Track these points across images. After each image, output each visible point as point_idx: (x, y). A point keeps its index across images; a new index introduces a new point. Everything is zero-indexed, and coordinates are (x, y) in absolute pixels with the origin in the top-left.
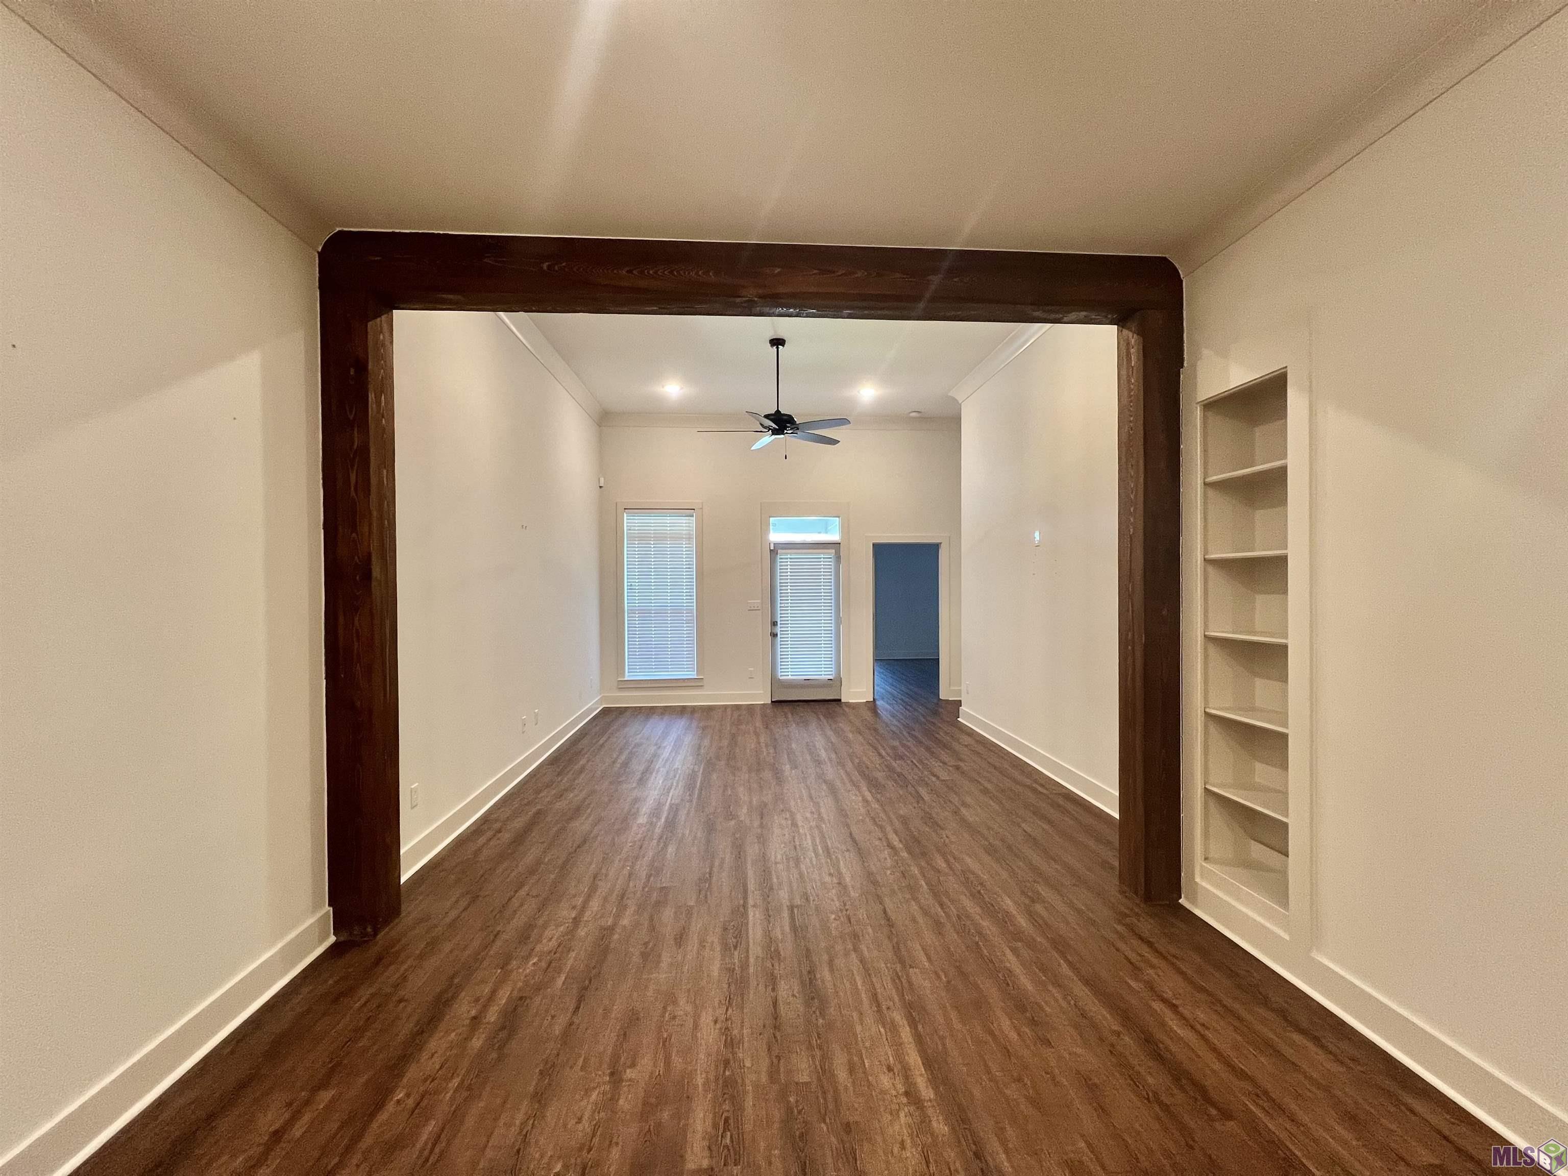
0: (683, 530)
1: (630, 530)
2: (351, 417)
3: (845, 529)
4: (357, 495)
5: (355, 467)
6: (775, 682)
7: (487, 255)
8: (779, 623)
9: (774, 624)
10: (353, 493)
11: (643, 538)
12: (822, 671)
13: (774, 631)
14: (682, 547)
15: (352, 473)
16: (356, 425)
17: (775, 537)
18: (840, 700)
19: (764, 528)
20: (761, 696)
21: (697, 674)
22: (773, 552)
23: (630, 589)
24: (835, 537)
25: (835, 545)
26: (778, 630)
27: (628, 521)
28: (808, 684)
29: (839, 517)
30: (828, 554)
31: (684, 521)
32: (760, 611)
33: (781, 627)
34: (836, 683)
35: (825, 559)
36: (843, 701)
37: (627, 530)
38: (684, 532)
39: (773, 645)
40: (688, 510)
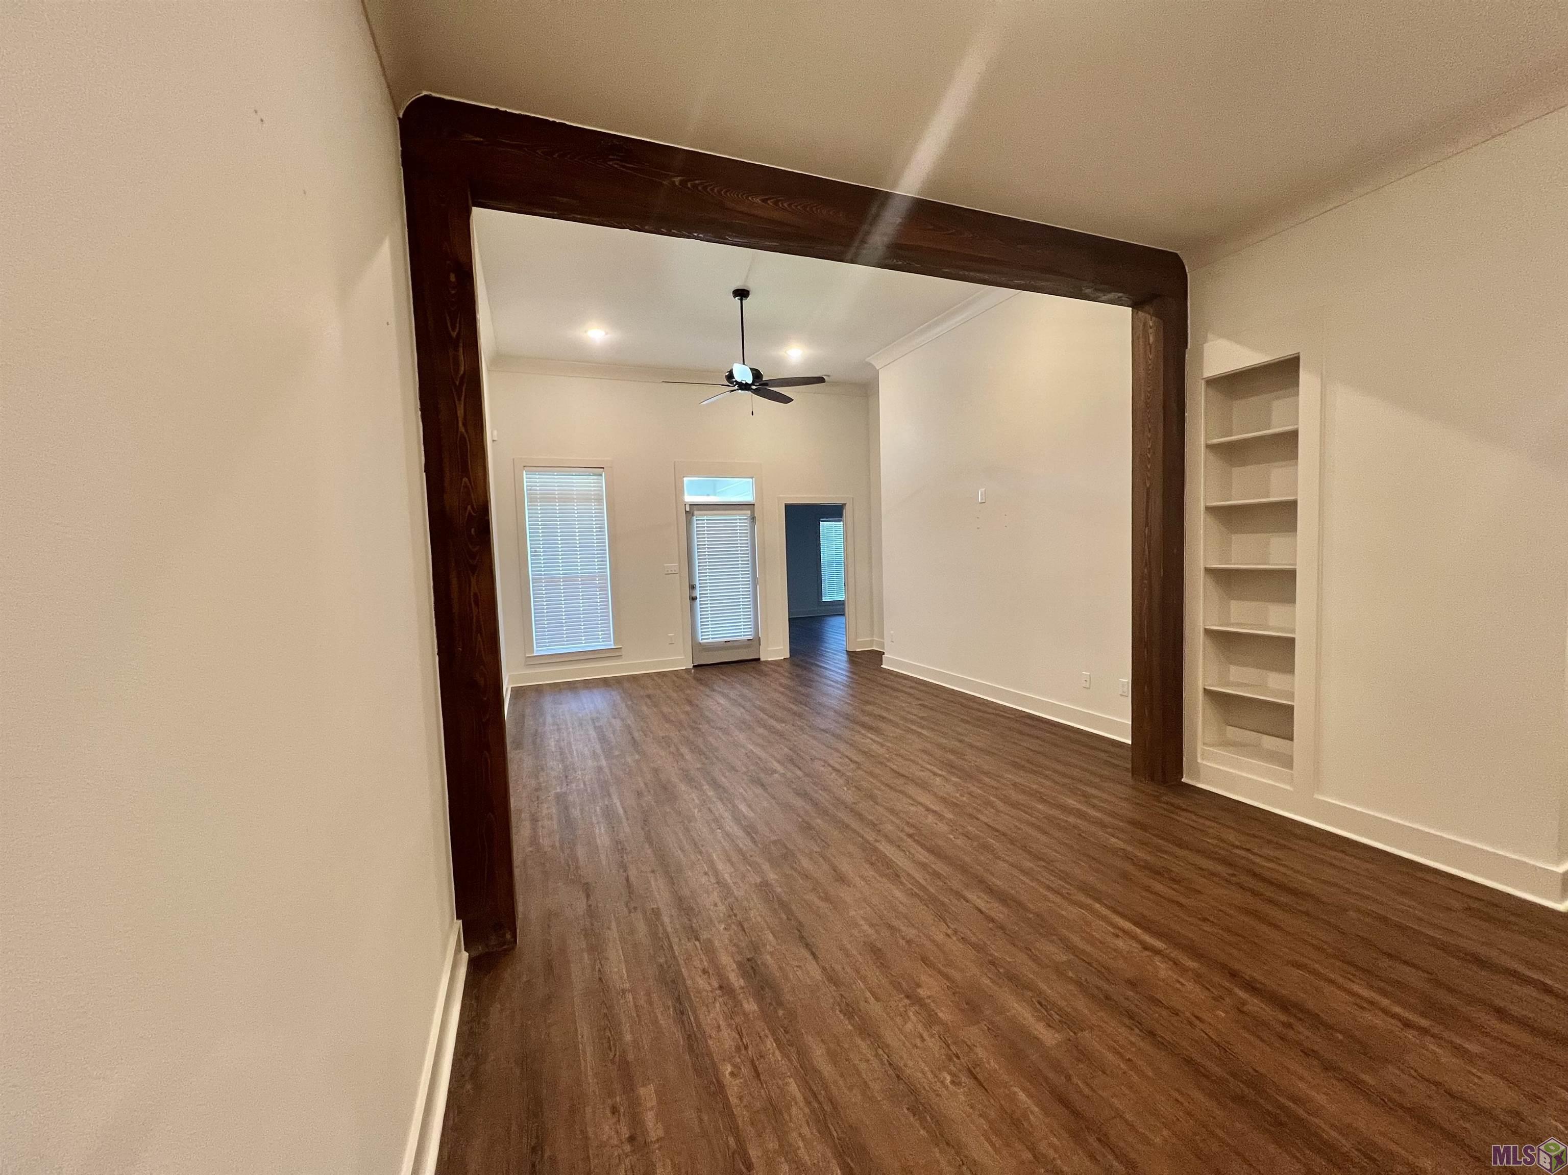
0: (591, 491)
1: (530, 490)
2: (454, 334)
3: (759, 490)
4: (466, 431)
5: (463, 398)
6: (697, 648)
7: (611, 157)
8: (698, 585)
9: (693, 587)
10: (462, 429)
11: (547, 498)
12: (743, 633)
13: (694, 595)
14: (592, 509)
15: (460, 404)
16: (461, 345)
17: (689, 498)
18: (759, 659)
19: (679, 491)
20: (682, 661)
21: (615, 643)
22: (689, 514)
23: (535, 556)
24: (748, 498)
25: (750, 506)
26: (697, 593)
27: (527, 479)
28: (728, 645)
29: (752, 478)
30: (745, 515)
31: (592, 481)
32: (677, 576)
33: (700, 591)
34: (755, 642)
35: (740, 519)
36: (762, 659)
37: (527, 490)
38: (592, 493)
39: (692, 610)
40: (597, 469)
